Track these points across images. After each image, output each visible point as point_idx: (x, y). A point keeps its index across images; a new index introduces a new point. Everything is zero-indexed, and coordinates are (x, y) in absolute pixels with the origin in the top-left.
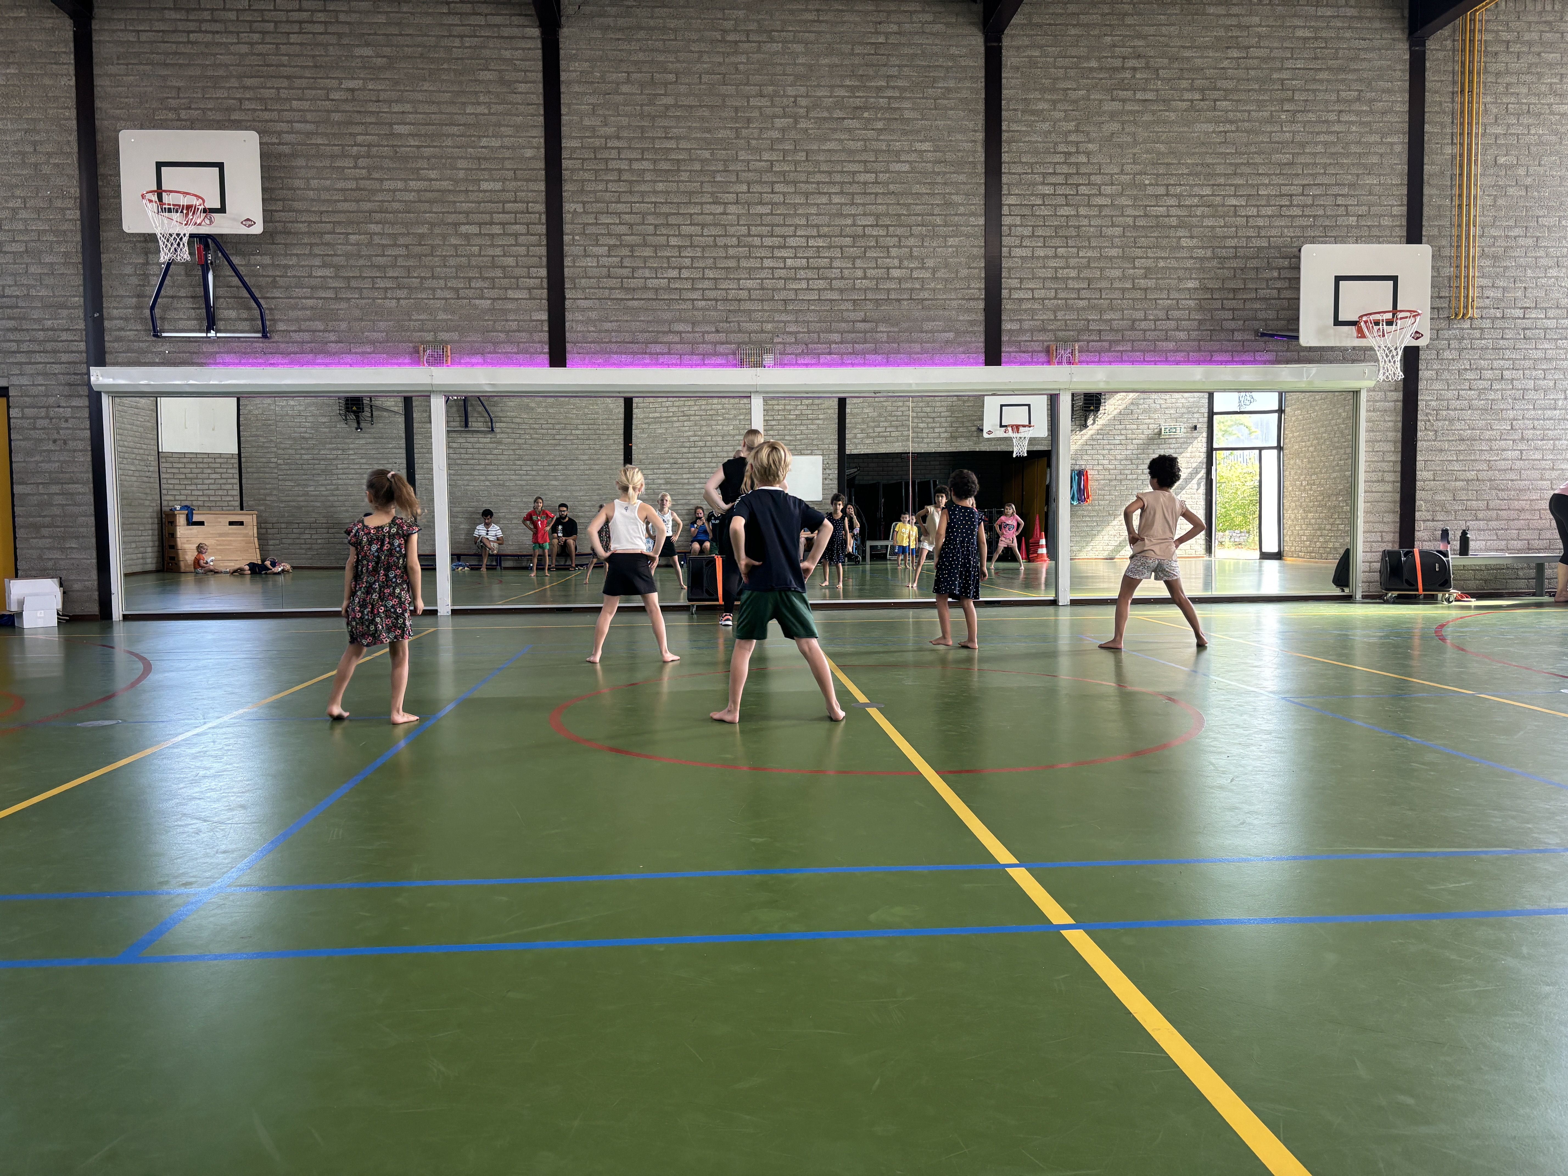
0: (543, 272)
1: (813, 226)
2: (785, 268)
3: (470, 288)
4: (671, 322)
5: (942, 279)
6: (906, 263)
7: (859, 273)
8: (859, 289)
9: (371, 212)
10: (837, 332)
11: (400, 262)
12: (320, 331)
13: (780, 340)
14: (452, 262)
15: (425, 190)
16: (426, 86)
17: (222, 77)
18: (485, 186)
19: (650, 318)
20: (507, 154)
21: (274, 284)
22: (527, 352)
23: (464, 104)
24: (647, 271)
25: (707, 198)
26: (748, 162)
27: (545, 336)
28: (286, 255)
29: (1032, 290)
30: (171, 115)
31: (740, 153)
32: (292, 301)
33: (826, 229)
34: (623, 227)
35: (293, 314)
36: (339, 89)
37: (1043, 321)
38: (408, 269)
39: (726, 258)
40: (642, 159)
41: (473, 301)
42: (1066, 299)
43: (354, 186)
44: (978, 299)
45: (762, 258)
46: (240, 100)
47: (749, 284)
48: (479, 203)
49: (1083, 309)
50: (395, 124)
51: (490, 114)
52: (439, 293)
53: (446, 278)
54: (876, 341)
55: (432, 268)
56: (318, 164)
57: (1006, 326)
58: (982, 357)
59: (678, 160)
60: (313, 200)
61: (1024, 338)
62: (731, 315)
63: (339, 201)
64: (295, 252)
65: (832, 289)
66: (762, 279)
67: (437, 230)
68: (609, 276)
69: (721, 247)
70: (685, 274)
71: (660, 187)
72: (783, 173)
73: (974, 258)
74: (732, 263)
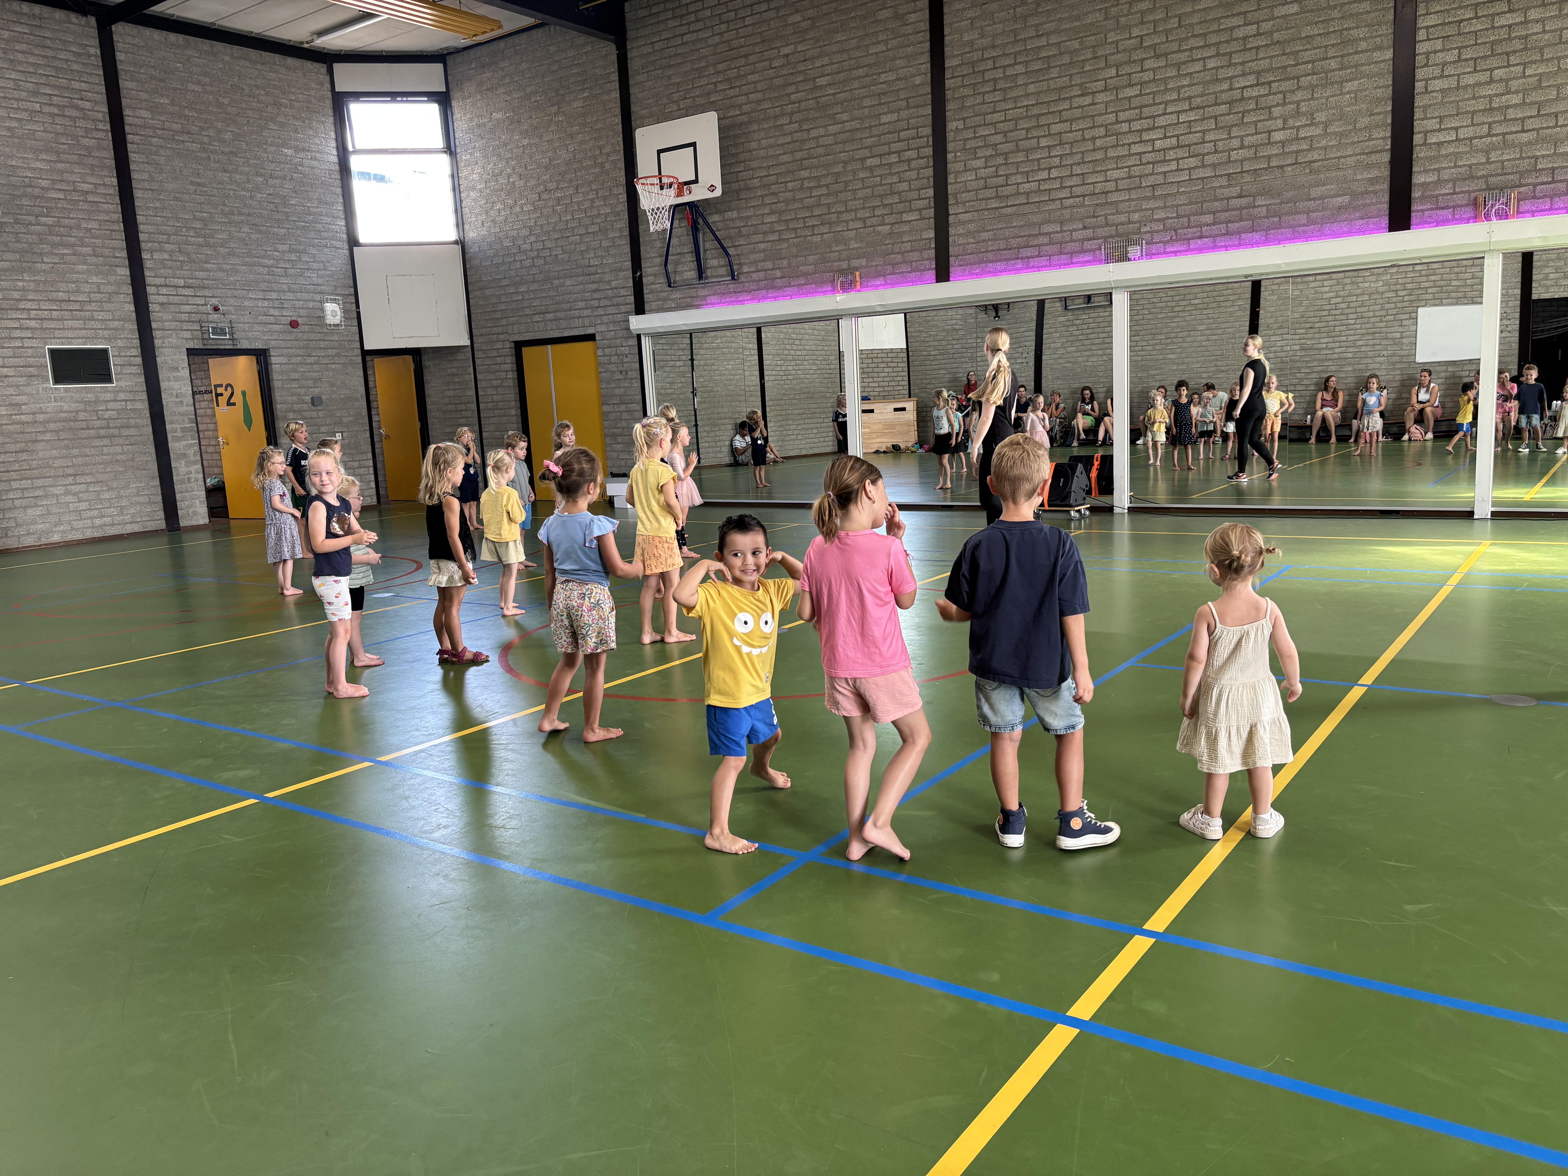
0: (931, 192)
1: (1185, 99)
2: (1154, 151)
3: (874, 216)
4: (1040, 225)
5: (1336, 134)
6: (1291, 122)
7: (1236, 143)
8: (1235, 161)
9: (802, 160)
10: (1210, 213)
11: (824, 201)
12: (769, 270)
13: (1148, 229)
14: (860, 194)
15: (840, 133)
16: (839, 37)
17: (704, 67)
18: (885, 119)
19: (1022, 223)
20: (901, 85)
21: (740, 234)
22: (917, 270)
23: (867, 46)
24: (1019, 176)
25: (1076, 91)
26: (1117, 43)
27: (932, 253)
28: (746, 208)
29: (1456, 129)
30: (675, 107)
31: (1108, 36)
32: (752, 246)
33: (1199, 100)
34: (998, 136)
35: (753, 257)
36: (779, 57)
37: (1470, 166)
38: (828, 205)
39: (1094, 150)
40: (1016, 64)
41: (876, 228)
42: (1504, 134)
43: (790, 140)
44: (1381, 151)
45: (1129, 145)
46: (715, 84)
47: (1117, 174)
48: (880, 136)
49: (1530, 143)
50: (818, 77)
51: (888, 50)
52: (852, 225)
53: (856, 210)
54: (1253, 218)
55: (846, 202)
56: (766, 126)
57: (1418, 179)
58: (1385, 221)
59: (1048, 57)
60: (763, 158)
61: (1443, 191)
62: (1098, 209)
63: (780, 155)
64: (752, 204)
65: (1204, 166)
66: (1129, 167)
67: (849, 168)
68: (986, 188)
69: (1088, 140)
70: (1054, 173)
71: (1032, 88)
72: (1154, 47)
73: (1379, 100)
74: (1099, 155)
